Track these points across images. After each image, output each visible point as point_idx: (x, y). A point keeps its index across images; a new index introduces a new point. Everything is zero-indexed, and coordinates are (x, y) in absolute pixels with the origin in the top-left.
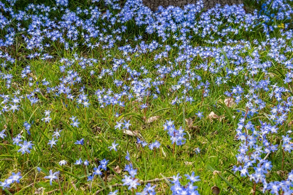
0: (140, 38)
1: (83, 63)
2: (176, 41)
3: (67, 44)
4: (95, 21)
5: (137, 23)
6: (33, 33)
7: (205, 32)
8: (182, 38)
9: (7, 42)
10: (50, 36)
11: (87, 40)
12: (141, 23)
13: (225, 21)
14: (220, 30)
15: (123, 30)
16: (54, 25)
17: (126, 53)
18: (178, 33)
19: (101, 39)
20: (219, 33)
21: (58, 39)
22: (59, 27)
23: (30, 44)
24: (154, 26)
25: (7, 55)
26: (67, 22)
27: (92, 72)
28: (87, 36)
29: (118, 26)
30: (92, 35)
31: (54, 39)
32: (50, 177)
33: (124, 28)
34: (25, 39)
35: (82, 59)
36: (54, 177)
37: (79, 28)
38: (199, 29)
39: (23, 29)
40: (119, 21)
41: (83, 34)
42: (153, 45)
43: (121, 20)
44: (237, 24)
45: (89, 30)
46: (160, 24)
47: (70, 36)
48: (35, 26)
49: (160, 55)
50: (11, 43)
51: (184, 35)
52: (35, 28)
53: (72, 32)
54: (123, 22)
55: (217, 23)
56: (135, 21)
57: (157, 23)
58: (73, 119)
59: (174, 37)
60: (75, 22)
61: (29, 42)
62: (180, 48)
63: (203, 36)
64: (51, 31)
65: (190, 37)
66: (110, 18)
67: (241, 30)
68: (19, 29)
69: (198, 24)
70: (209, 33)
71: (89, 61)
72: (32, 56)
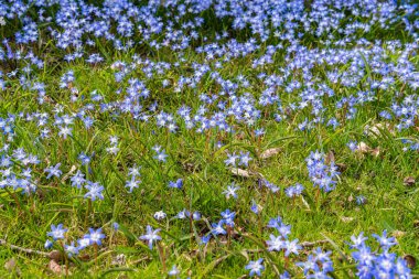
0: (225, 35)
1: (149, 70)
2: (280, 40)
3: (118, 42)
4: (154, 10)
5: (218, 14)
6: (65, 24)
7: (321, 29)
8: (289, 37)
9: (27, 37)
10: (91, 29)
11: (147, 37)
12: (224, 13)
13: (348, 13)
14: (343, 25)
15: (199, 24)
16: (98, 13)
17: (211, 56)
18: (282, 28)
19: (169, 35)
20: (340, 31)
21: (103, 33)
22: (104, 17)
23: (64, 40)
24: (245, 19)
25: (31, 55)
26: (115, 10)
27: (165, 82)
28: (146, 31)
29: (190, 17)
30: (154, 29)
31: (98, 33)
32: (147, 237)
33: (199, 21)
34: (53, 33)
35: (147, 62)
36: (155, 237)
37: (131, 19)
38: (312, 24)
39: (49, 19)
40: (190, 10)
41: (140, 27)
42: (249, 45)
43: (195, 9)
44: (366, 18)
45: (149, 22)
46: (254, 15)
47: (121, 30)
48: (68, 14)
49: (263, 60)
50: (34, 39)
51: (292, 31)
52: (69, 17)
53: (124, 25)
54: (196, 12)
55: (337, 15)
56: (215, 11)
57: (249, 13)
58: (157, 149)
59: (277, 34)
60: (127, 10)
61: (62, 37)
62: (289, 50)
63: (319, 34)
64: (91, 22)
65: (300, 35)
66: (177, 6)
67: (373, 27)
68: (41, 18)
69: (308, 16)
70: (328, 29)
71: (158, 67)
72: (70, 58)
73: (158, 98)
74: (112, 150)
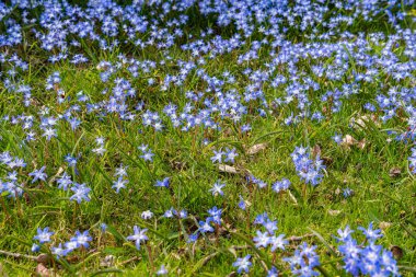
0: (210, 32)
1: (135, 69)
2: (265, 36)
3: (103, 42)
4: (139, 9)
5: (202, 11)
6: (49, 26)
7: (305, 23)
8: (273, 32)
9: (11, 39)
10: (76, 30)
11: (132, 36)
12: (208, 10)
13: (332, 6)
14: (327, 19)
15: (183, 22)
16: (80, 14)
17: (196, 53)
18: (266, 23)
19: (154, 33)
20: (324, 24)
21: (88, 33)
22: (88, 17)
23: (48, 42)
24: (230, 15)
25: (15, 58)
26: (99, 10)
27: (151, 81)
28: (131, 30)
29: (174, 15)
30: (138, 28)
31: (83, 34)
32: (135, 237)
33: (184, 19)
34: (37, 35)
35: (133, 61)
36: (142, 237)
37: (116, 19)
38: (296, 18)
39: (33, 20)
40: (175, 8)
41: (125, 26)
42: (234, 41)
43: (179, 6)
44: (349, 11)
45: (133, 21)
46: (238, 11)
47: (106, 30)
48: (52, 15)
49: (248, 55)
50: (18, 41)
51: (276, 27)
52: (53, 19)
53: (109, 24)
54: (181, 9)
55: (321, 9)
56: (200, 8)
57: (233, 9)
58: (144, 149)
59: (261, 30)
60: (111, 10)
61: (46, 39)
62: (274, 45)
63: (303, 28)
64: (76, 22)
65: (285, 30)
66: (161, 5)
67: (357, 20)
68: (25, 20)
69: (292, 11)
70: (312, 23)
71: (144, 65)
72: (54, 59)
73: (145, 97)
74: (99, 150)
